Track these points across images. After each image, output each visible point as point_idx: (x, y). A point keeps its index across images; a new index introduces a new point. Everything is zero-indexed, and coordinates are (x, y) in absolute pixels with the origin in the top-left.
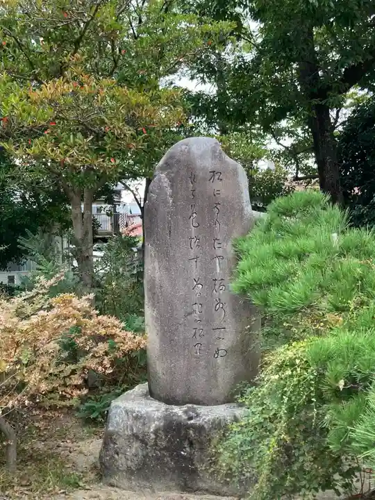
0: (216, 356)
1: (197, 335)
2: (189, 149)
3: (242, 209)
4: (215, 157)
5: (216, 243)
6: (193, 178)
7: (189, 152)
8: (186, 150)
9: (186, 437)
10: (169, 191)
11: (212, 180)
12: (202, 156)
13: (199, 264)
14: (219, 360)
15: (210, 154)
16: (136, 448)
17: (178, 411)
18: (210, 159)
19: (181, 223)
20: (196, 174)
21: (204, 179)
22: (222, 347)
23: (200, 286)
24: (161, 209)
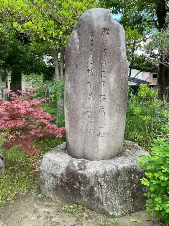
0: (98, 136)
1: (89, 125)
2: (91, 14)
3: (120, 54)
4: (106, 20)
5: (102, 74)
6: (92, 33)
7: (90, 16)
8: (89, 15)
9: (77, 179)
10: (77, 41)
11: (103, 34)
12: (98, 19)
13: (92, 86)
14: (100, 138)
15: (103, 17)
16: (53, 180)
17: (76, 162)
18: (103, 21)
19: (83, 61)
20: (94, 30)
21: (99, 34)
22: (102, 132)
23: (92, 98)
24: (73, 52)
